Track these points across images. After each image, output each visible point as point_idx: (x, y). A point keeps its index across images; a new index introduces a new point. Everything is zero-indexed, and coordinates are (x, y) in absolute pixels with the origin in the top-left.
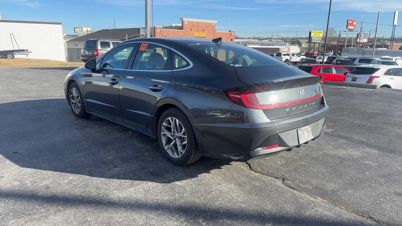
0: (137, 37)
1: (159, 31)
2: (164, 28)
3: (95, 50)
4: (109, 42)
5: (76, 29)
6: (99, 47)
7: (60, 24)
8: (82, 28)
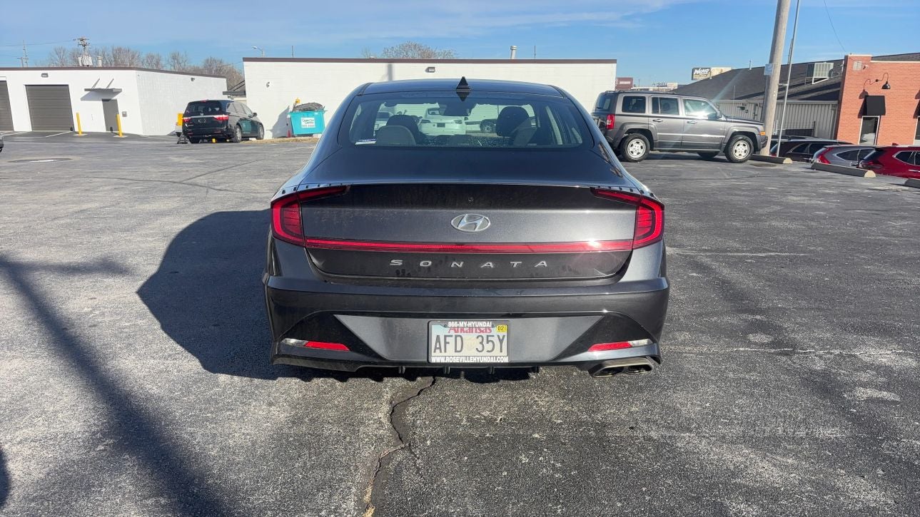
0: (803, 84)
1: (860, 67)
2: (873, 58)
3: (608, 114)
4: (676, 99)
5: (696, 71)
6: (619, 110)
7: (613, 61)
8: (709, 68)
